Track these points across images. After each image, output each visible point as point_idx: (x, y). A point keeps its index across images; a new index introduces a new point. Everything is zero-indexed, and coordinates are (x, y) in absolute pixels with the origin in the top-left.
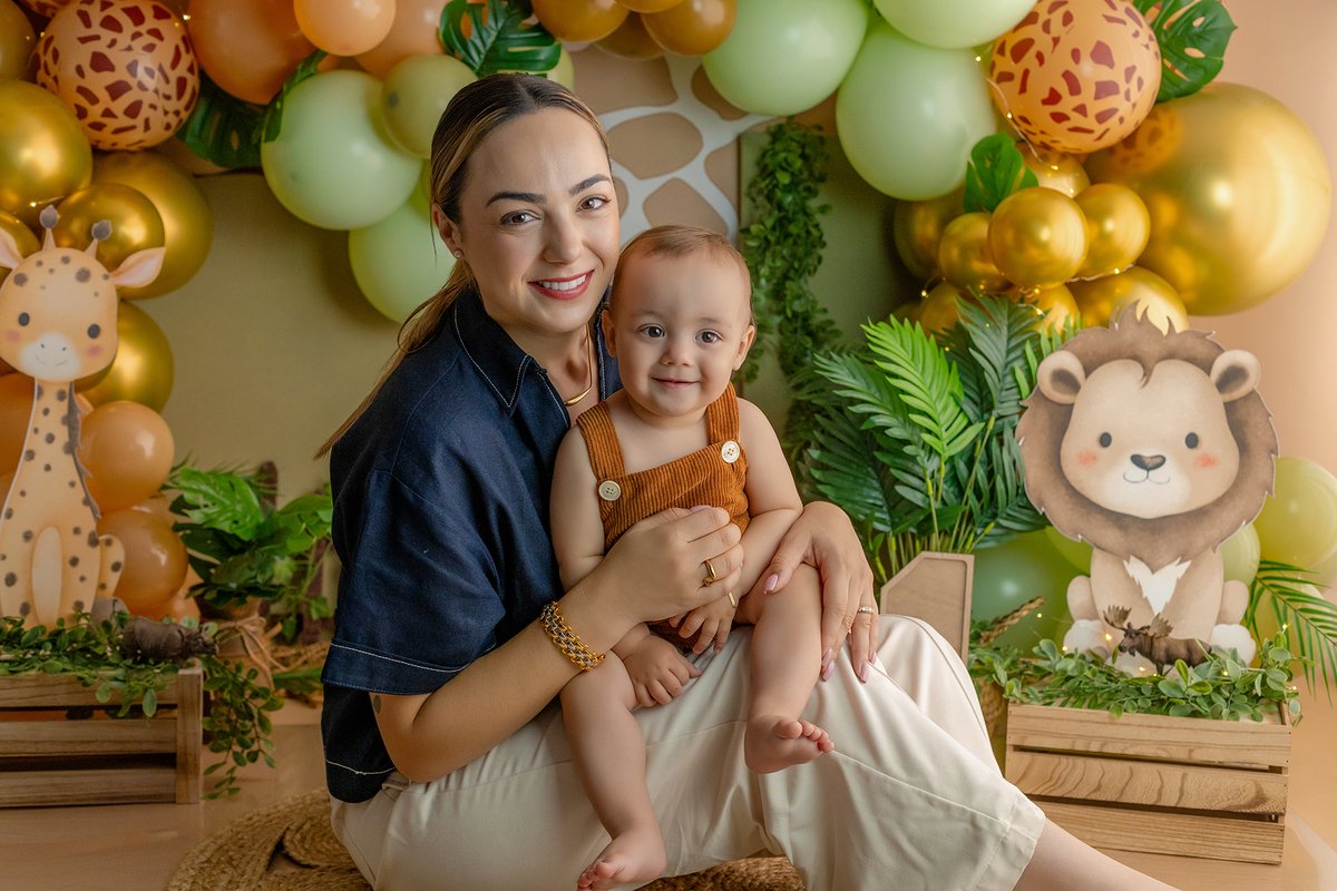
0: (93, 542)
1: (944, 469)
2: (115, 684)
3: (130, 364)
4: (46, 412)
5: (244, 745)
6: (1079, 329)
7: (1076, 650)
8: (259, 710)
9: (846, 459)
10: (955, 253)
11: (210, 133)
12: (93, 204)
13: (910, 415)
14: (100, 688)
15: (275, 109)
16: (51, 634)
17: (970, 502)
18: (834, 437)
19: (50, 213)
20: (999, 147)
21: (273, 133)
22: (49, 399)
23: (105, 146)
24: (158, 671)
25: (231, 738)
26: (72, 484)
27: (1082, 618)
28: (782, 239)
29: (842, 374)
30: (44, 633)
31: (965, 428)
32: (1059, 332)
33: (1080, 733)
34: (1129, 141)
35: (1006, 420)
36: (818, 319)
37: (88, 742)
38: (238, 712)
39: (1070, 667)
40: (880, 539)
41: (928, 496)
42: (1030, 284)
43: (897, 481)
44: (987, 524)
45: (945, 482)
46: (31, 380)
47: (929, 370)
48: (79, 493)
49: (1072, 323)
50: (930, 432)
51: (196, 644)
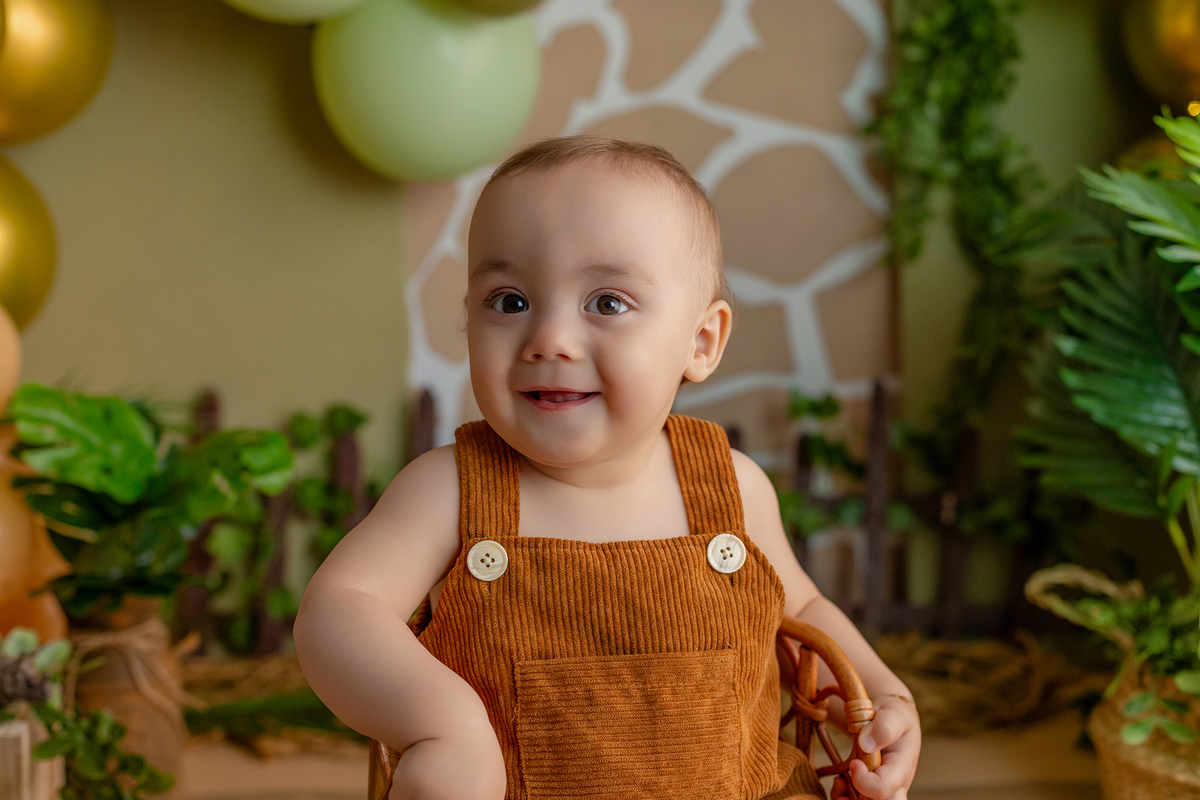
9: (1120, 351)
28: (958, 46)
29: (1130, 196)
51: (15, 683)
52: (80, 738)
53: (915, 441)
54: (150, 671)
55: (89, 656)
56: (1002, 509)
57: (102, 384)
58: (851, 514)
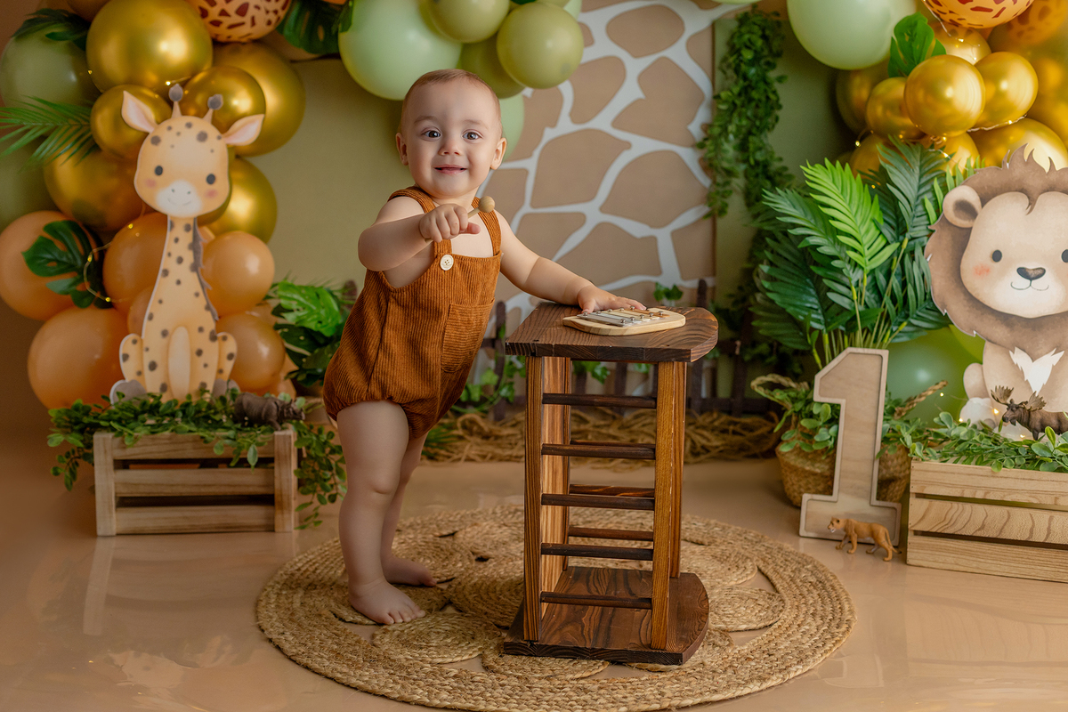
0: (213, 338)
1: (866, 281)
2: (227, 441)
3: (242, 206)
4: (177, 240)
5: (325, 489)
6: (978, 168)
7: (969, 420)
8: (336, 463)
9: (790, 273)
10: (879, 110)
11: (302, 28)
12: (213, 82)
13: (838, 237)
14: (217, 445)
15: (348, 6)
16: (181, 406)
17: (887, 306)
18: (781, 256)
19: (176, 90)
20: (916, 24)
21: (347, 25)
22: (179, 231)
23: (222, 38)
24: (258, 432)
25: (315, 484)
26: (197, 295)
27: (975, 396)
28: (746, 103)
29: (784, 204)
30: (176, 404)
31: (884, 247)
32: (962, 171)
33: (970, 484)
34: (1023, 18)
35: (917, 241)
36: (775, 166)
37: (209, 486)
38: (321, 465)
39: (962, 434)
40: (816, 335)
41: (853, 301)
42: (938, 134)
43: (829, 290)
44: (901, 323)
45: (868, 290)
46: (165, 217)
47: (855, 201)
48: (202, 301)
49: (972, 164)
50: (855, 251)
52: (314, 438)
57: (314, 281)
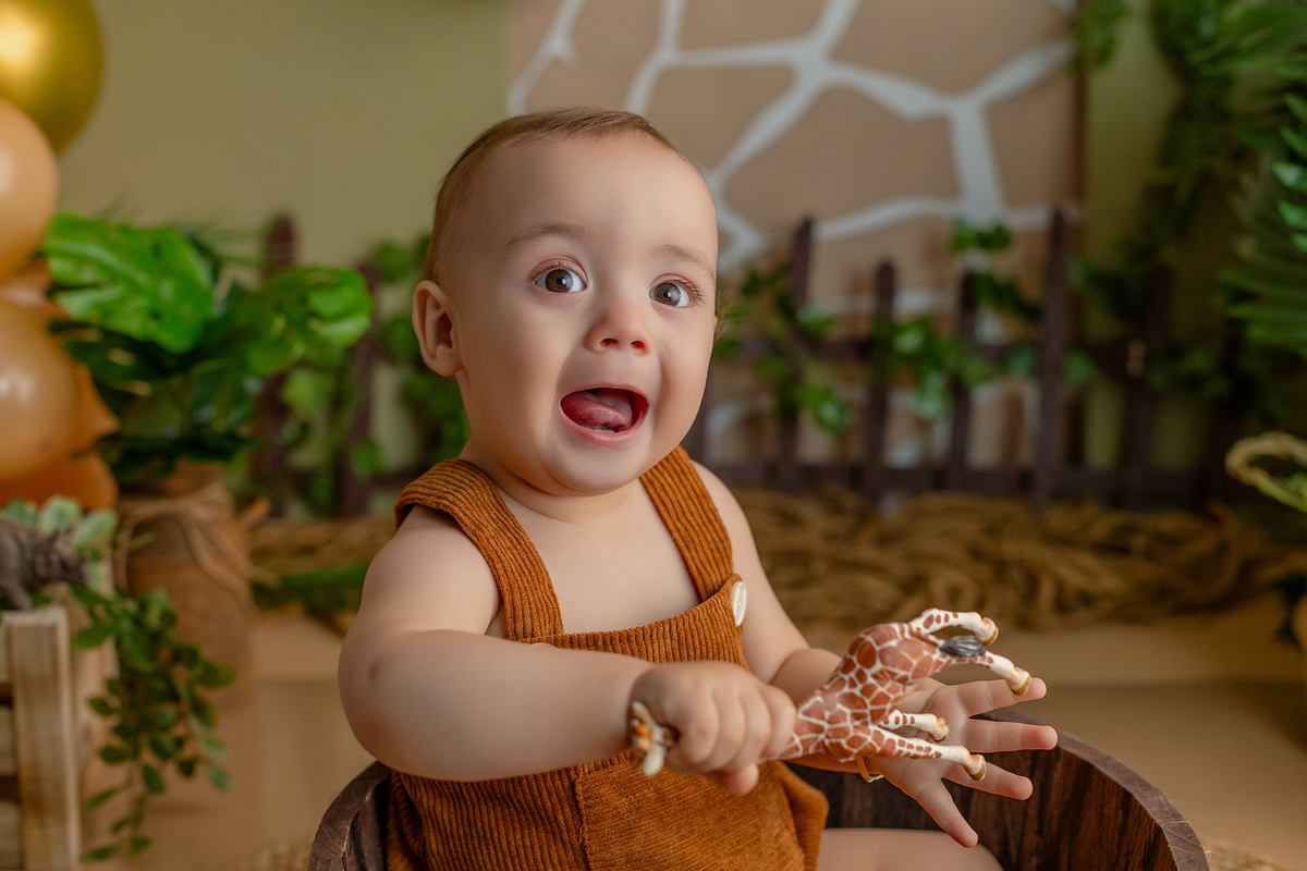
5: (164, 751)
8: (189, 685)
51: (48, 564)
53: (1099, 279)
54: (212, 542)
55: (140, 528)
56: (1198, 360)
57: (151, 214)
58: (1021, 363)
